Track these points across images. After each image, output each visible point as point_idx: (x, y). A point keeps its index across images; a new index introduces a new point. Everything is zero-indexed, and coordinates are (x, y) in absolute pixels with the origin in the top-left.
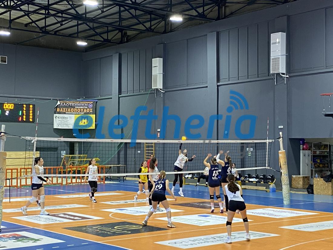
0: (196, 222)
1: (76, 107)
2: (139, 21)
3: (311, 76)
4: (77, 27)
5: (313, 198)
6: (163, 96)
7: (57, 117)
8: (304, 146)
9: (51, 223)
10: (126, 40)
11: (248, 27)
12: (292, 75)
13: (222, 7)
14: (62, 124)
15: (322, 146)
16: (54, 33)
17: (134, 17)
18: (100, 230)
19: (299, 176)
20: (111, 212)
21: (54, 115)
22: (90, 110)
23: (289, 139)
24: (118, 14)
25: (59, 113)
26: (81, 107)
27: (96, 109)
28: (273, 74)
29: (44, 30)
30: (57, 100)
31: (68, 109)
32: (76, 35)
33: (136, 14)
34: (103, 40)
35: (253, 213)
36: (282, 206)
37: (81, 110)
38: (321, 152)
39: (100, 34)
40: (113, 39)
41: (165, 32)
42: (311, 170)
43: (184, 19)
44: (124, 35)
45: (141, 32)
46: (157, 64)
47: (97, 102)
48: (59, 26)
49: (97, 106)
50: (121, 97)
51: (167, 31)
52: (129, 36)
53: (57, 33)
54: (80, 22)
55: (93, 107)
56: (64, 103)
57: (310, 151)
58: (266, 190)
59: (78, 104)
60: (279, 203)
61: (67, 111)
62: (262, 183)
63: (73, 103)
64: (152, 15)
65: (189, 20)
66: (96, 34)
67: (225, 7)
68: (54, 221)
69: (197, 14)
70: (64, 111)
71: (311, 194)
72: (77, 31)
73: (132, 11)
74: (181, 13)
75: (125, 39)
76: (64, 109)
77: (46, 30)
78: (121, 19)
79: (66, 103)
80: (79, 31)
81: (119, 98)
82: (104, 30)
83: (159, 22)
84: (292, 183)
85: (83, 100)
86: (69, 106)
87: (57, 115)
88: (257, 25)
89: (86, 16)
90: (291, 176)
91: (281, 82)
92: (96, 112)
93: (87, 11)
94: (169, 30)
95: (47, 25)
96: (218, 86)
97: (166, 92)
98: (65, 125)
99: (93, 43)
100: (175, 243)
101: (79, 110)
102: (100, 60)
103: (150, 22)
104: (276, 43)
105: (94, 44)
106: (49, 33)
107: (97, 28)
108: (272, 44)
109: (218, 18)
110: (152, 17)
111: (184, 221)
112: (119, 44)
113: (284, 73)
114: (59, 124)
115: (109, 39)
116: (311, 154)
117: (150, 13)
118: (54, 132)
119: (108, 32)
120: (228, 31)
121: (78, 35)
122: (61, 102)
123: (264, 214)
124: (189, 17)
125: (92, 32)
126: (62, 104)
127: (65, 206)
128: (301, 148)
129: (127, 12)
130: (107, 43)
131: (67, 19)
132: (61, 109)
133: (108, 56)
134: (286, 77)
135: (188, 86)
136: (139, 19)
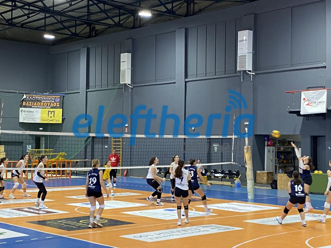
0: (162, 216)
1: (42, 101)
2: (107, 15)
3: (277, 73)
4: (44, 20)
5: (276, 194)
6: (131, 92)
7: (22, 110)
8: (269, 143)
9: (15, 217)
10: (94, 35)
11: (216, 24)
12: (258, 72)
13: (191, 4)
14: (28, 118)
15: (286, 142)
16: (21, 25)
17: (102, 11)
18: (65, 224)
19: (263, 171)
20: (77, 207)
21: (20, 108)
22: (57, 104)
23: (254, 136)
24: (87, 8)
25: (25, 107)
26: (48, 101)
27: (63, 103)
28: (240, 71)
29: (10, 23)
30: (23, 94)
31: (34, 103)
32: (43, 28)
33: (104, 9)
34: (71, 34)
35: (218, 207)
36: (247, 201)
37: (47, 104)
38: (285, 148)
39: (68, 28)
40: (80, 33)
41: (134, 27)
42: (275, 166)
43: (153, 14)
44: (92, 29)
45: (110, 26)
46: (126, 59)
47: (64, 96)
48: (26, 19)
49: (64, 100)
50: (88, 91)
51: (136, 26)
52: (97, 30)
53: (24, 26)
54: (47, 15)
55: (60, 101)
56: (30, 97)
57: (275, 147)
58: (231, 185)
59: (45, 98)
60: (243, 198)
61: (33, 105)
62: (227, 178)
63: (39, 97)
64: (121, 10)
65: (158, 16)
66: (63, 27)
67: (194, 4)
68: (18, 215)
69: (166, 10)
70: (30, 105)
71: (275, 189)
72: (44, 24)
73: (101, 5)
74: (150, 8)
75: (93, 33)
76: (30, 103)
77: (13, 23)
78: (89, 13)
79: (32, 97)
80: (46, 24)
81: (87, 92)
82: (72, 23)
83: (129, 17)
84: (256, 179)
85: (49, 94)
86: (36, 100)
87: (23, 109)
88: (225, 23)
89: (53, 8)
90: (256, 171)
91: (247, 79)
92: (63, 106)
93: (55, 4)
94: (138, 26)
95: (13, 17)
96: (186, 82)
97: (134, 87)
98: (30, 119)
99: (60, 37)
100: (141, 236)
101: (45, 104)
102: (68, 54)
103: (118, 17)
104: (243, 41)
105: (62, 37)
106: (16, 25)
107: (65, 21)
108: (239, 42)
109: (187, 15)
110: (121, 12)
111: (150, 215)
112: (87, 38)
113: (251, 71)
114: (25, 118)
115: (77, 33)
116: (276, 150)
117: (119, 8)
118: (20, 126)
119: (76, 26)
120: (196, 27)
121: (45, 28)
122: (27, 95)
123: (229, 208)
124: (158, 12)
125: (60, 26)
126: (28, 97)
127: (30, 201)
128: (266, 144)
129: (95, 6)
130: (75, 37)
131: (34, 11)
132: (27, 103)
133: (76, 50)
134: (252, 74)
135: (157, 82)
136: (107, 14)
